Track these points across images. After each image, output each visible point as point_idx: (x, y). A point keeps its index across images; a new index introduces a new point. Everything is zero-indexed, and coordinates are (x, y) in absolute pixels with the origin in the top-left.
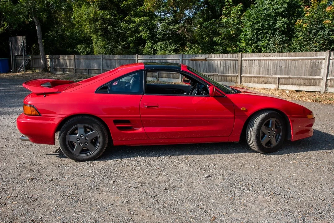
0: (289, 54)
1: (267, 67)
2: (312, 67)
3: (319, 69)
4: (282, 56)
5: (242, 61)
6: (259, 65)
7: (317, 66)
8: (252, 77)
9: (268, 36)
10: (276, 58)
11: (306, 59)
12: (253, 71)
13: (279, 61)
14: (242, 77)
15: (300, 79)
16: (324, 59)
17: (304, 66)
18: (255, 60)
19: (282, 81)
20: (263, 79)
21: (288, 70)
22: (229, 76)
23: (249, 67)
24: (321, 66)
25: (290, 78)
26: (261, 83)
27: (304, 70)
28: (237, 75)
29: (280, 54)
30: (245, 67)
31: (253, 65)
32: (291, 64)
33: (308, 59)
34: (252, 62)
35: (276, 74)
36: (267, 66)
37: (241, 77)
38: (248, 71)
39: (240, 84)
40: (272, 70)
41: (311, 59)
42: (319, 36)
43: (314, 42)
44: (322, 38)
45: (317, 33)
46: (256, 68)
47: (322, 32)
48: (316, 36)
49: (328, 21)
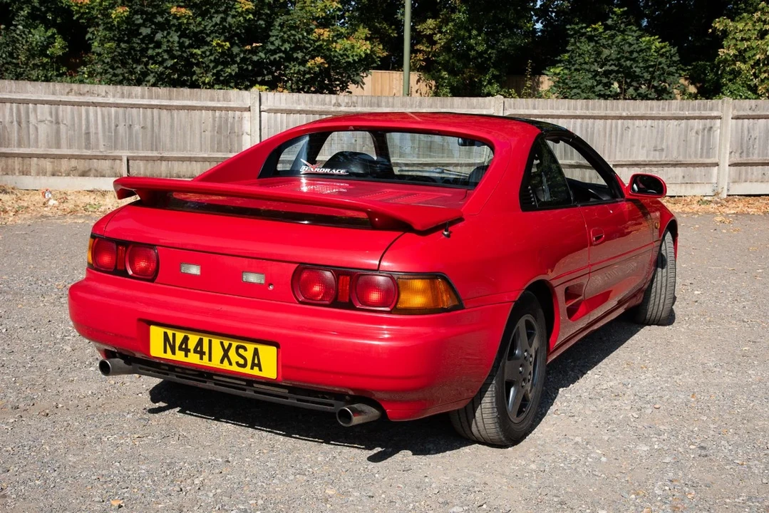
0: (150, 91)
1: (84, 127)
2: (220, 127)
3: (238, 136)
4: (129, 96)
6: (54, 119)
7: (232, 128)
8: (31, 156)
10: (111, 100)
11: (201, 108)
12: (32, 137)
13: (121, 110)
15: (190, 159)
16: (249, 109)
17: (197, 126)
18: (36, 102)
19: (139, 167)
20: (74, 163)
21: (152, 136)
23: (15, 123)
24: (241, 127)
25: (162, 159)
26: (68, 175)
27: (198, 136)
29: (122, 90)
31: (32, 119)
32: (159, 118)
33: (206, 107)
34: (28, 109)
35: (116, 148)
36: (84, 122)
38: (15, 136)
40: (100, 135)
41: (214, 109)
42: (158, 45)
43: (145, 60)
44: (169, 52)
45: (150, 38)
46: (44, 130)
47: (164, 37)
48: (151, 46)
49: (183, 10)
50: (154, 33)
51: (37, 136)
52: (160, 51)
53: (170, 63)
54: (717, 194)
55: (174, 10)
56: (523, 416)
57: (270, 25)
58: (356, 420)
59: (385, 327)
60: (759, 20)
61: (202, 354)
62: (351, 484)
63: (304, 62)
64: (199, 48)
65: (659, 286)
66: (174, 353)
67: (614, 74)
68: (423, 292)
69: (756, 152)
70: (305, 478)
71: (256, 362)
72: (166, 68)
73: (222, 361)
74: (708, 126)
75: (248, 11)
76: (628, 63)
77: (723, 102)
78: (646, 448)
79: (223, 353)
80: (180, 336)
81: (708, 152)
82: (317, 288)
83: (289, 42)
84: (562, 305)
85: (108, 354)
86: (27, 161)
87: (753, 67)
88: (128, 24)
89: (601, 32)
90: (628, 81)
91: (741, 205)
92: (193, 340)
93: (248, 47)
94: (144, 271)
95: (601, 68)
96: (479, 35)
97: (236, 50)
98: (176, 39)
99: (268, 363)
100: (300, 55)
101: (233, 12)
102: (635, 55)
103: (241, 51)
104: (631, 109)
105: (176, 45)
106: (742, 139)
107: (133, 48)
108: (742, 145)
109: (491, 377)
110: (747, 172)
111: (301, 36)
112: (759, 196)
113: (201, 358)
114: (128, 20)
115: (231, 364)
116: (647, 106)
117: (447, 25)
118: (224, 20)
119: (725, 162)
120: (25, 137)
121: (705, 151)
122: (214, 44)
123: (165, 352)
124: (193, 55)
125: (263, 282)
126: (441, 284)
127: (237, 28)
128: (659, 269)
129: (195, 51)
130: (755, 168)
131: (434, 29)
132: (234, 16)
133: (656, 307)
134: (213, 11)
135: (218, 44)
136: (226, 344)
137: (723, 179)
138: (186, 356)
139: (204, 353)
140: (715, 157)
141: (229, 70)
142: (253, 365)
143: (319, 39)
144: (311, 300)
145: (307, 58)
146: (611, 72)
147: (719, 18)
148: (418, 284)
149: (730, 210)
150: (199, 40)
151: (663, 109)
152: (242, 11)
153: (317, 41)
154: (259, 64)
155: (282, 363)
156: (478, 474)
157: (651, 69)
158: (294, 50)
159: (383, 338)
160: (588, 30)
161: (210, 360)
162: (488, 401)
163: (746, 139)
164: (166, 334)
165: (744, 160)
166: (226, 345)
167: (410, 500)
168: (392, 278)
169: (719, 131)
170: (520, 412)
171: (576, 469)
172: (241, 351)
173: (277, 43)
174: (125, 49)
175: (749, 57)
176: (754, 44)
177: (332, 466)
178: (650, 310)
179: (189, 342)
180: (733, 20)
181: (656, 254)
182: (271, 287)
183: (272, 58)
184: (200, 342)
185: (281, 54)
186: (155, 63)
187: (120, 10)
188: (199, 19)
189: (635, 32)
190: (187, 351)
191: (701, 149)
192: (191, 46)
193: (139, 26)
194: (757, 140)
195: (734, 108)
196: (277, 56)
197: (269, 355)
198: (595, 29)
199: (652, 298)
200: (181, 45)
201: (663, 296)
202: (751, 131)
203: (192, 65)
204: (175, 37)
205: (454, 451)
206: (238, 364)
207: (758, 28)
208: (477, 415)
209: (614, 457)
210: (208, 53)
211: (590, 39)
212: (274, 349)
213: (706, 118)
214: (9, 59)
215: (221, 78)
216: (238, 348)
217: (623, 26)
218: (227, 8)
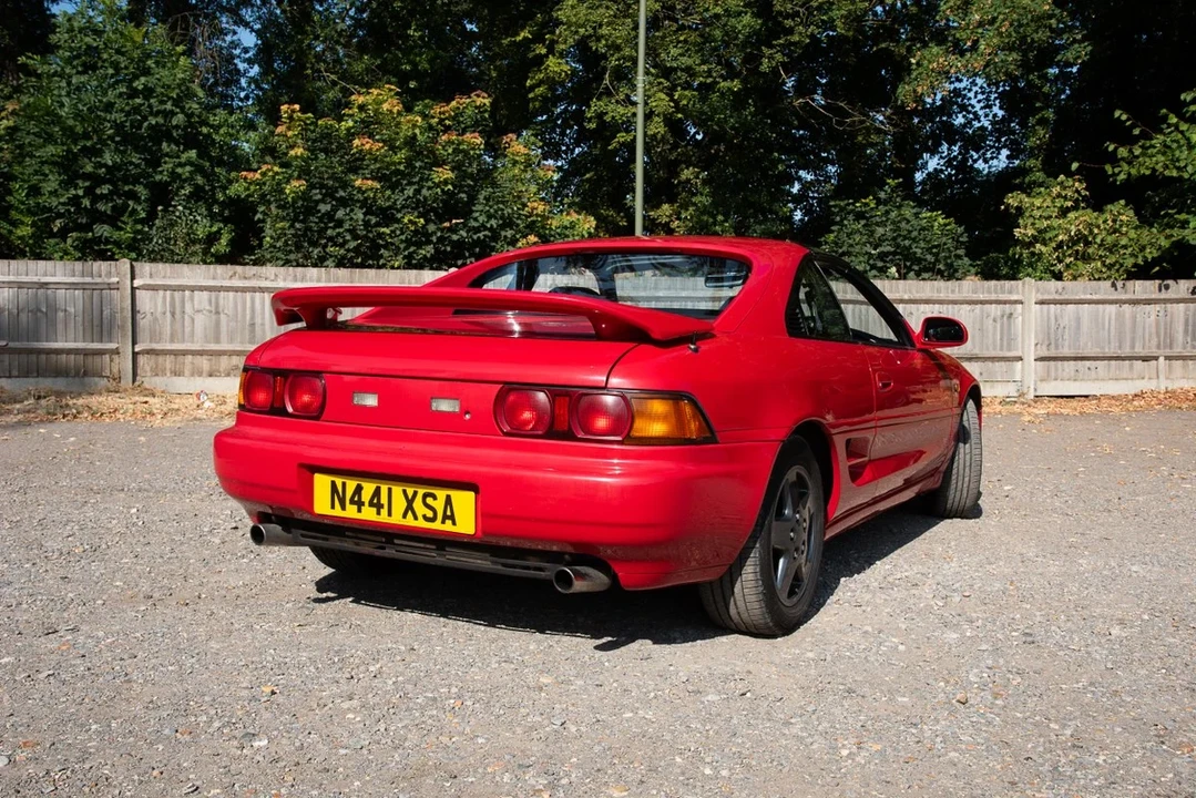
0: (328, 273)
1: (248, 317)
4: (303, 279)
5: (133, 289)
6: (213, 309)
8: (185, 353)
9: (139, 208)
10: (281, 285)
12: (187, 330)
14: (138, 353)
18: (193, 289)
20: (235, 360)
22: (69, 352)
23: (168, 314)
26: (228, 375)
28: (113, 346)
30: (149, 316)
31: (188, 308)
34: (183, 296)
36: (248, 312)
37: (135, 355)
38: (167, 329)
39: (134, 381)
40: (268, 326)
42: (340, 223)
43: (323, 241)
44: (352, 231)
45: (330, 216)
46: (200, 320)
47: (347, 214)
48: (331, 225)
49: (370, 182)
50: (335, 209)
51: (193, 331)
52: (341, 230)
53: (352, 245)
54: (1022, 395)
55: (358, 183)
56: (795, 599)
57: (472, 199)
58: (579, 586)
59: (616, 461)
60: (1059, 195)
61: (379, 507)
62: (573, 672)
63: (513, 242)
64: (387, 227)
65: (961, 467)
66: (343, 508)
67: (890, 257)
68: (664, 418)
69: (1067, 343)
70: (513, 666)
71: (449, 513)
72: (348, 250)
73: (405, 516)
74: (1008, 312)
75: (446, 182)
76: (907, 243)
77: (1024, 284)
78: (955, 636)
79: (406, 504)
80: (351, 485)
81: (1009, 344)
82: (527, 415)
83: (496, 218)
84: (843, 464)
85: (263, 518)
86: (180, 358)
87: (1055, 249)
88: (304, 200)
89: (872, 209)
90: (908, 264)
91: (1052, 406)
92: (369, 488)
93: (447, 224)
94: (306, 407)
95: (875, 249)
96: (726, 221)
97: (431, 228)
98: (361, 216)
99: (465, 513)
100: (509, 233)
101: (430, 184)
102: (915, 234)
103: (438, 229)
104: (914, 292)
105: (360, 223)
106: (1049, 328)
107: (310, 229)
108: (1050, 335)
109: (754, 538)
110: (1056, 370)
111: (510, 211)
112: (1073, 397)
113: (379, 513)
114: (305, 196)
115: (416, 518)
116: (932, 288)
117: (687, 210)
118: (418, 192)
119: (1030, 356)
120: (179, 331)
121: (1005, 343)
122: (406, 220)
123: (333, 507)
124: (381, 235)
125: (457, 410)
126: (688, 409)
127: (433, 202)
128: (961, 445)
129: (383, 230)
130: (1066, 363)
131: (671, 215)
132: (429, 188)
133: (958, 494)
134: (405, 182)
135: (410, 221)
136: (410, 492)
137: (1029, 375)
138: (359, 511)
139: (382, 506)
140: (1017, 350)
141: (424, 252)
142: (445, 518)
143: (531, 215)
144: (518, 430)
145: (518, 236)
146: (889, 253)
147: (1012, 192)
148: (658, 406)
149: (1041, 410)
150: (387, 217)
151: (953, 291)
152: (440, 182)
153: (530, 217)
154: (460, 245)
155: (482, 513)
156: (739, 663)
157: (934, 250)
158: (503, 227)
159: (613, 475)
160: (858, 205)
161: (390, 514)
162: (750, 572)
163: (1053, 327)
164: (333, 483)
165: (1053, 353)
166: (410, 494)
167: (650, 688)
168: (624, 398)
169: (1020, 318)
170: (791, 593)
171: (866, 658)
172: (429, 501)
173: (482, 219)
174: (300, 230)
175: (1050, 239)
176: (1056, 223)
177: (547, 654)
178: (951, 497)
179: (363, 492)
180: (1029, 195)
181: (956, 426)
182: (468, 417)
183: (475, 237)
184: (377, 492)
185: (487, 233)
186: (335, 245)
187: (295, 183)
188: (388, 192)
189: (914, 207)
190: (360, 504)
191: (1001, 339)
192: (378, 224)
193: (317, 202)
194: (1067, 330)
195: (1038, 291)
196: (481, 235)
197: (465, 502)
198: (866, 205)
199: (954, 482)
200: (367, 224)
201: (967, 479)
202: (1059, 317)
203: (379, 247)
204: (359, 215)
205: (707, 641)
206: (425, 517)
207: (1059, 205)
208: (736, 590)
209: (915, 645)
210: (398, 232)
211: (859, 216)
212: (471, 495)
213: (1005, 302)
214: (165, 245)
215: (414, 262)
216: (425, 496)
217: (898, 199)
218: (422, 179)
